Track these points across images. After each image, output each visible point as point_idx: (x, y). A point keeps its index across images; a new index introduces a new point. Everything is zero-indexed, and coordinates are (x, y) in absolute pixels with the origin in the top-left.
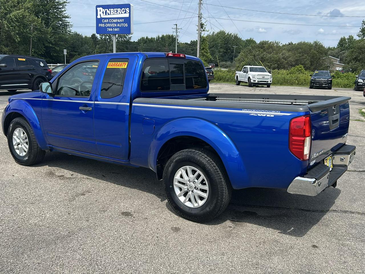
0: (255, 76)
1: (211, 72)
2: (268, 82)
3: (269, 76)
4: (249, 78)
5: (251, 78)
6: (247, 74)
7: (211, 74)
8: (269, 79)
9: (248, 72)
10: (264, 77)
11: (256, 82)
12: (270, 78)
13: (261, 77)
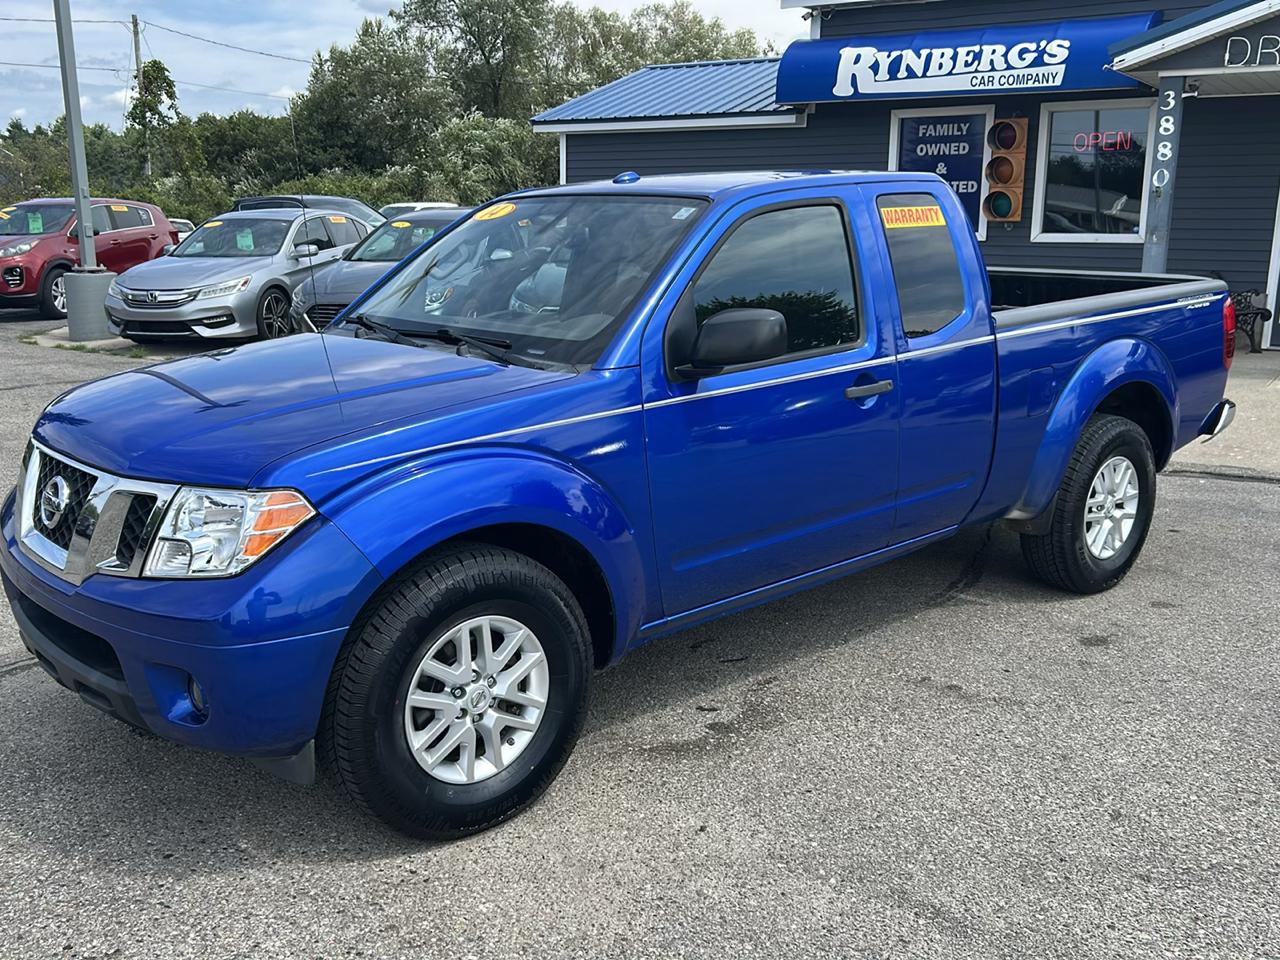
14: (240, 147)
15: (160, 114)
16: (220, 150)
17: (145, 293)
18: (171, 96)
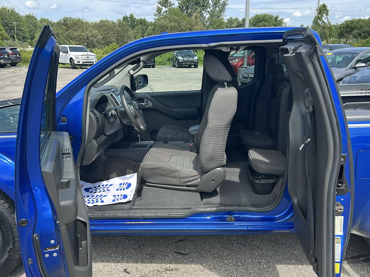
0: (79, 56)
1: (18, 53)
2: (93, 62)
3: (93, 56)
4: (71, 58)
5: (74, 59)
6: (68, 54)
7: (18, 56)
8: (94, 60)
9: (68, 52)
10: (89, 58)
11: (81, 63)
12: (94, 58)
13: (85, 57)
14: (353, 29)
15: (322, 20)
16: (346, 31)
17: (247, 74)
18: (327, 14)
